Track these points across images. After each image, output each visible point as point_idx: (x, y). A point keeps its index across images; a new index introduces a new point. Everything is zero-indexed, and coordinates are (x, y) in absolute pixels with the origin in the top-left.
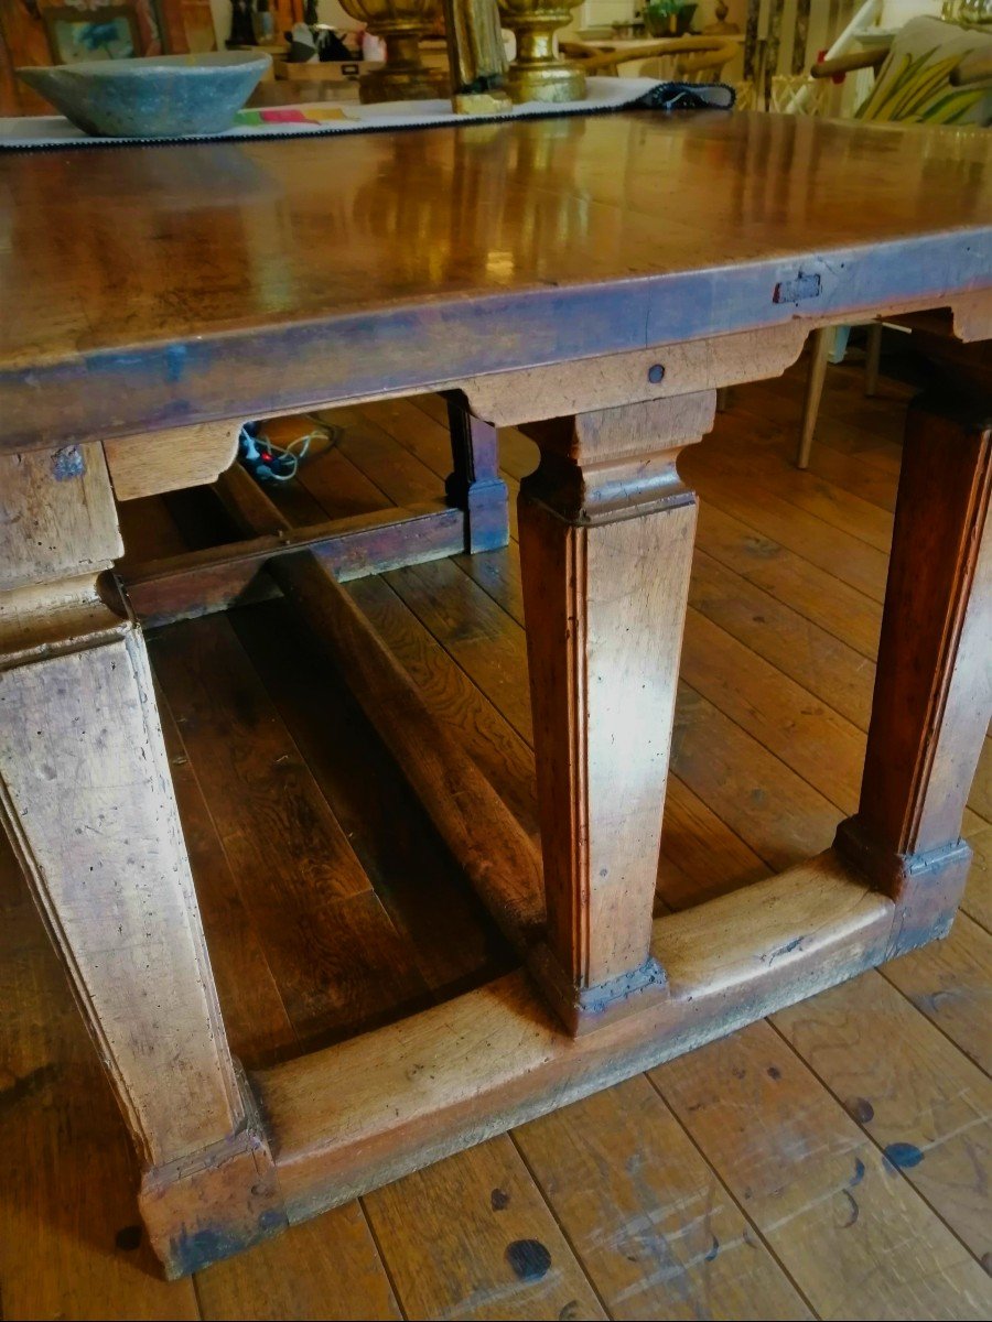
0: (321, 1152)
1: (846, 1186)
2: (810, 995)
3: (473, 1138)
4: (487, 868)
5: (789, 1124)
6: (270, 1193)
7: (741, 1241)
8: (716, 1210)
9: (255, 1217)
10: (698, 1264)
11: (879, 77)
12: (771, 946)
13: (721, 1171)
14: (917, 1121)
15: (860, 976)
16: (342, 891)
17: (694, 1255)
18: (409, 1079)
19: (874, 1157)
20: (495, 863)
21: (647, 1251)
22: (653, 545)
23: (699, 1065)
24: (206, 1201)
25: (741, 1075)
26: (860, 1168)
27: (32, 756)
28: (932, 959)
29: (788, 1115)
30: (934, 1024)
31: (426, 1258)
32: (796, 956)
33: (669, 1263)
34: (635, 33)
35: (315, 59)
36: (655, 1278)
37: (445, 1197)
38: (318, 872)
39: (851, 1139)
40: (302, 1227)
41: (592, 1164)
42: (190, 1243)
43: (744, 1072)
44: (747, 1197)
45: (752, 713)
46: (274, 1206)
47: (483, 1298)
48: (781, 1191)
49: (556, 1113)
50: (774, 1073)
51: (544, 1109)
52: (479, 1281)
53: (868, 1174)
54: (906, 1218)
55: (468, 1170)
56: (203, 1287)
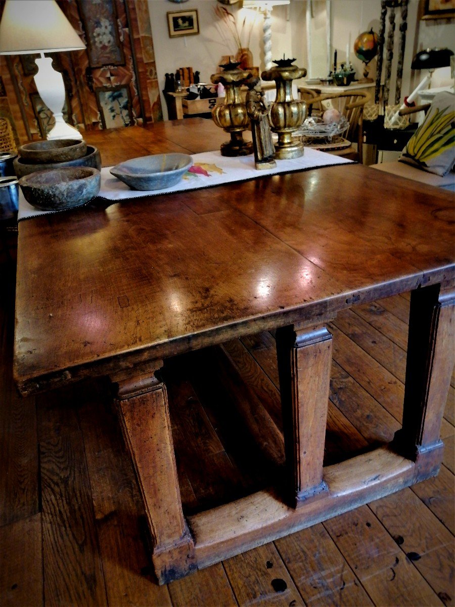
0: (210, 544)
1: (392, 566)
2: (383, 496)
3: (260, 543)
4: (266, 445)
5: (373, 543)
6: (193, 558)
7: (353, 583)
8: (345, 572)
9: (188, 565)
10: (338, 591)
11: (427, 115)
12: (367, 478)
13: (347, 559)
14: (419, 545)
15: (403, 490)
16: (214, 451)
17: (336, 587)
18: (239, 521)
19: (403, 557)
20: (269, 443)
21: (320, 585)
22: (319, 351)
23: (341, 521)
24: (173, 559)
25: (356, 525)
26: (397, 561)
27: (135, 421)
28: (431, 484)
29: (372, 540)
30: (429, 509)
31: (244, 583)
32: (377, 482)
33: (327, 589)
34: (329, 84)
35: (198, 98)
36: (322, 594)
37: (250, 562)
38: (205, 443)
39: (395, 550)
40: (203, 570)
41: (302, 554)
42: (167, 572)
43: (357, 524)
44: (356, 568)
45: (369, 383)
46: (194, 562)
47: (263, 597)
48: (368, 567)
49: (289, 535)
50: (368, 525)
51: (285, 534)
52: (262, 592)
53: (400, 563)
54: (413, 579)
55: (259, 554)
56: (171, 588)
